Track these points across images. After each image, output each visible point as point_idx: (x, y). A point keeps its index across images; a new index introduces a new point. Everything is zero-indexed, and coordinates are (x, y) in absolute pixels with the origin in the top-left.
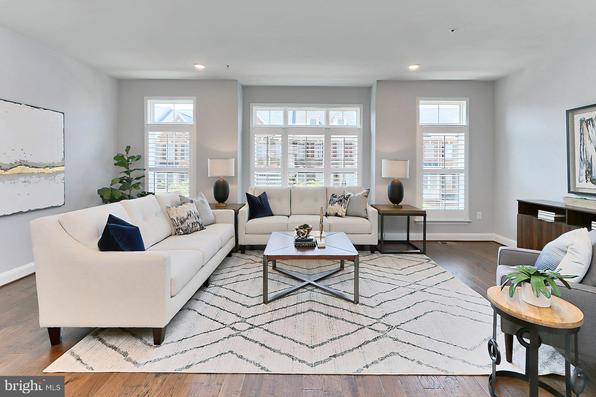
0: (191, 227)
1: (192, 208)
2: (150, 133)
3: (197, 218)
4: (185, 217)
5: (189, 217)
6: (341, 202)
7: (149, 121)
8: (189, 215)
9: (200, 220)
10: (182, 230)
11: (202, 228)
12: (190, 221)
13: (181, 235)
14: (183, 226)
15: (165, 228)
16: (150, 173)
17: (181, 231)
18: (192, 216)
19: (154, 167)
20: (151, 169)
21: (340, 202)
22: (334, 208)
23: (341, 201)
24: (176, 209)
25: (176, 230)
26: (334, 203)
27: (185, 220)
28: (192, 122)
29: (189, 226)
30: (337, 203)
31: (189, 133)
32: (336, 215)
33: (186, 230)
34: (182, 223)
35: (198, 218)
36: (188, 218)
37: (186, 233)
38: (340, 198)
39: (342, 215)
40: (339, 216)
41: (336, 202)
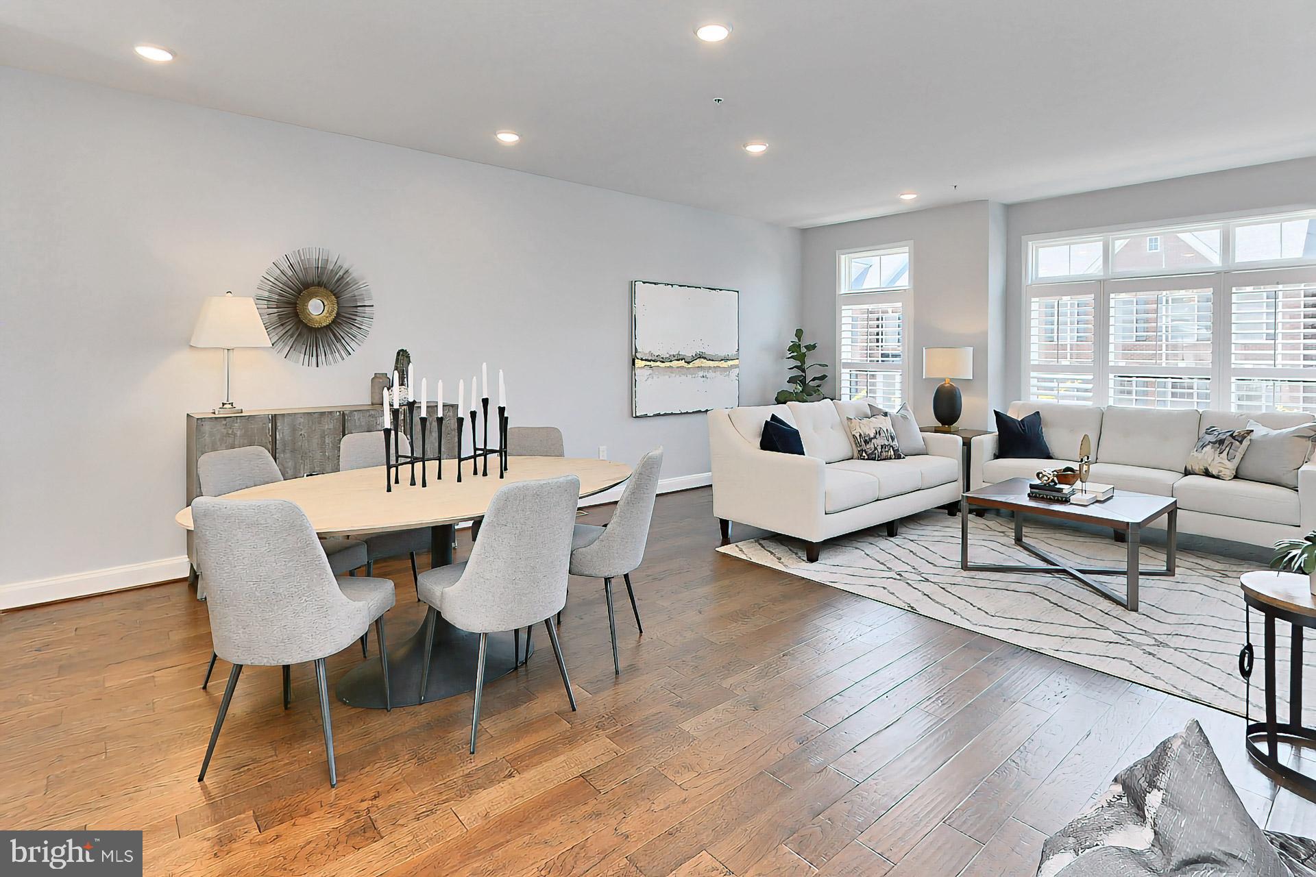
0: (880, 450)
1: (885, 424)
2: (843, 307)
3: (890, 440)
4: (872, 436)
5: (878, 436)
6: (1220, 445)
7: (844, 289)
8: (878, 433)
9: (895, 443)
10: (866, 453)
11: (899, 457)
12: (879, 442)
13: (864, 459)
14: (868, 446)
15: (843, 446)
16: (843, 371)
17: (864, 454)
18: (883, 434)
19: (849, 361)
20: (847, 365)
21: (1217, 445)
22: (1200, 456)
23: (1221, 442)
24: (860, 423)
25: (859, 451)
26: (1203, 446)
27: (871, 439)
28: (907, 285)
29: (876, 449)
30: (1209, 447)
31: (901, 304)
32: (1207, 473)
33: (872, 453)
34: (866, 442)
35: (893, 439)
36: (875, 437)
37: (871, 458)
38: (1220, 436)
39: (1220, 474)
40: (1213, 476)
41: (1208, 444)
